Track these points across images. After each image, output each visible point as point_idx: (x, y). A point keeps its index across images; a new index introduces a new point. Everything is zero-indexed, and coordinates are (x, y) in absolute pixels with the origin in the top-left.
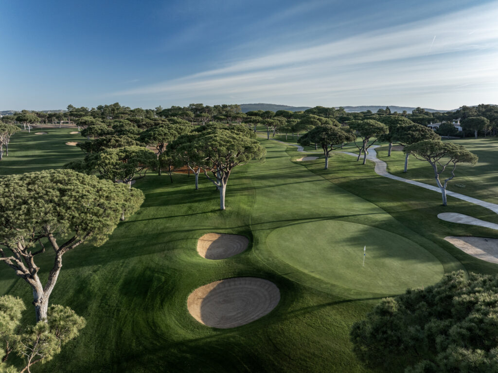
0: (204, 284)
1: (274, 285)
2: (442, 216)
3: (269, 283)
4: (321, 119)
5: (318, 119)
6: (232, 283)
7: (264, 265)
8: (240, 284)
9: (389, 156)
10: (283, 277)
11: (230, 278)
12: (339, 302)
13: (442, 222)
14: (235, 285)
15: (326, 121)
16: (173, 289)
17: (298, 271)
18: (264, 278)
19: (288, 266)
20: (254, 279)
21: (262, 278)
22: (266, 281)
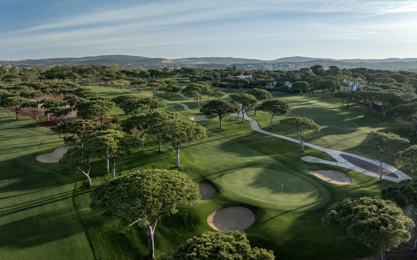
0: (211, 214)
1: (246, 209)
2: (303, 159)
3: (243, 208)
4: (201, 86)
5: (199, 87)
6: (224, 211)
7: (235, 199)
8: (228, 211)
9: (255, 114)
10: (249, 204)
11: (221, 209)
12: (285, 213)
13: (305, 162)
14: (225, 212)
15: (205, 88)
16: (197, 219)
17: (254, 200)
18: (239, 206)
19: (248, 198)
20: (234, 207)
21: (238, 206)
22: (242, 208)
